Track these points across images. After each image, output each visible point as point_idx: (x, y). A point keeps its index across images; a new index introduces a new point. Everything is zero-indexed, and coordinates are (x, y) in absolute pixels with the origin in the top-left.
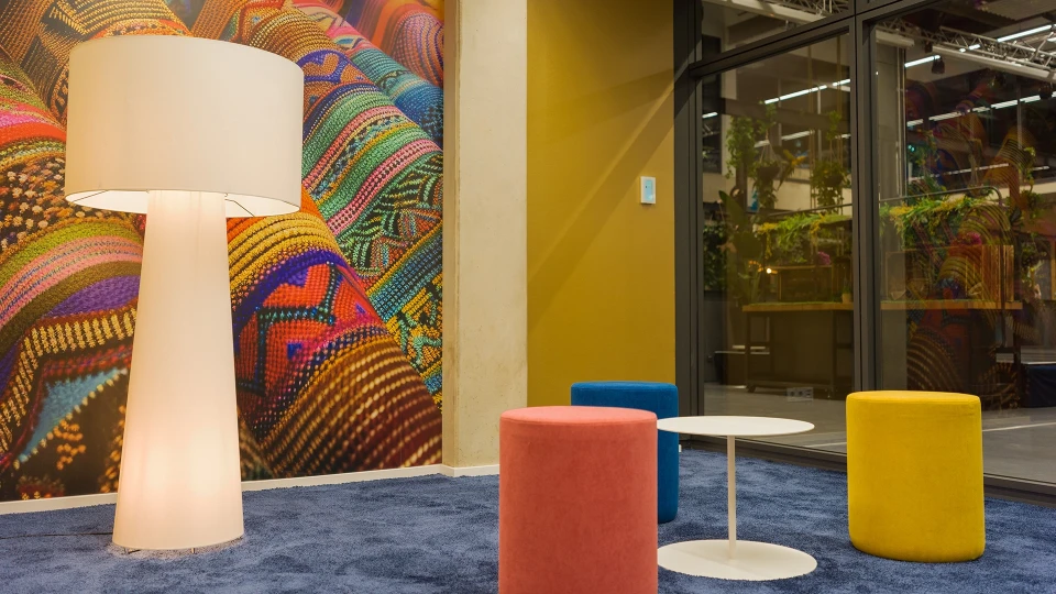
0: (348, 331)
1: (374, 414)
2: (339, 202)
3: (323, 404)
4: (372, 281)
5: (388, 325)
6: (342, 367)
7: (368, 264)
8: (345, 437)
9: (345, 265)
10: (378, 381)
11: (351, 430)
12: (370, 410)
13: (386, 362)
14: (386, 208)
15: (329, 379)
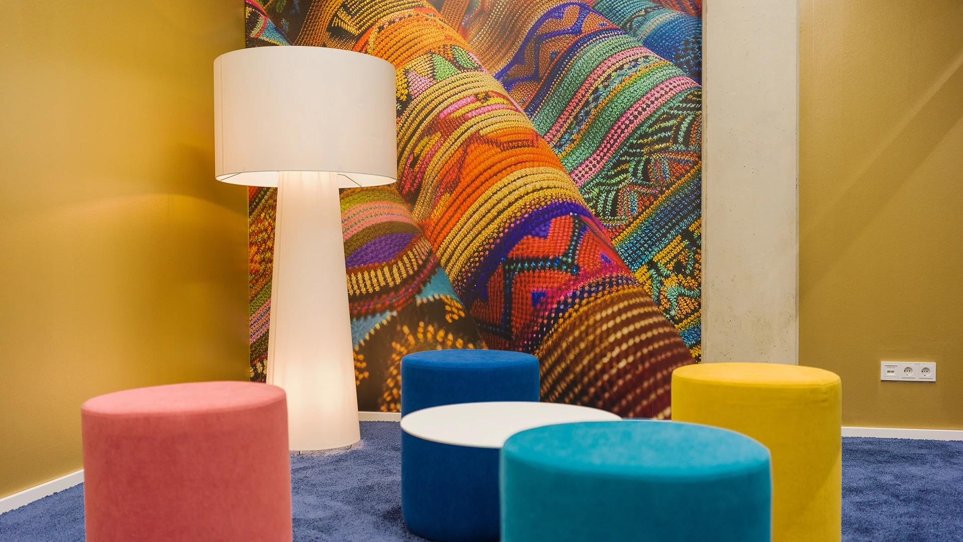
0: (592, 280)
1: (622, 364)
2: (582, 153)
3: (568, 350)
4: (618, 230)
5: (637, 275)
6: (587, 315)
7: (614, 213)
8: (591, 383)
9: (589, 215)
10: (625, 331)
11: (598, 377)
12: (618, 359)
13: (635, 312)
14: (634, 155)
15: (574, 327)
